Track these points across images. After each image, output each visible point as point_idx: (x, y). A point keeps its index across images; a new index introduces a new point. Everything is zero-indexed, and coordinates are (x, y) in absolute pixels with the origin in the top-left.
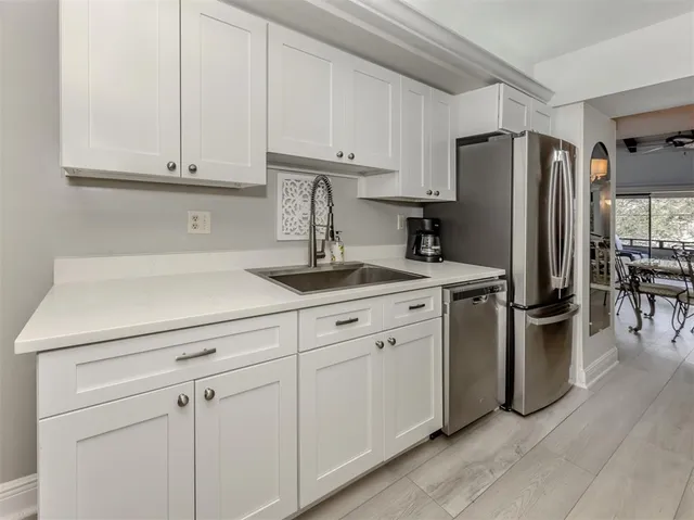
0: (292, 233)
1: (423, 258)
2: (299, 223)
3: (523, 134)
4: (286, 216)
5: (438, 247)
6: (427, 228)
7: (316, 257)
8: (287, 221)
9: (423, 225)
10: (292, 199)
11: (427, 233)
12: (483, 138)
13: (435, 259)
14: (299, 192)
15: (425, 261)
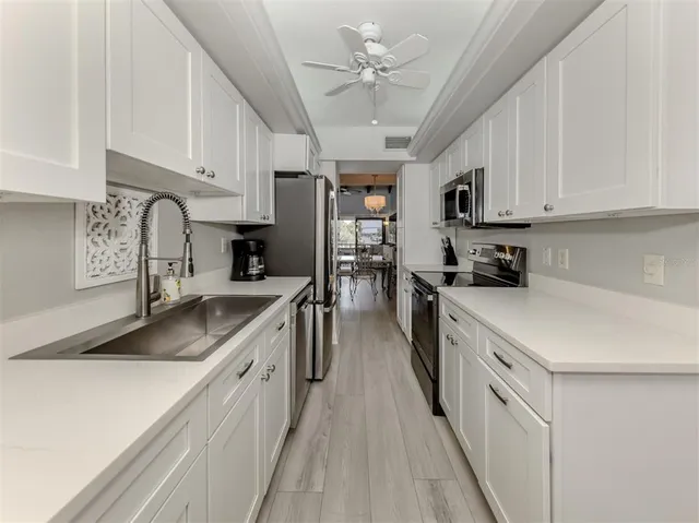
0: (105, 274)
1: (248, 278)
2: (113, 258)
3: (321, 177)
4: (93, 250)
5: (262, 266)
6: (253, 249)
7: (149, 301)
8: (94, 257)
9: (248, 246)
10: (104, 222)
11: (253, 254)
12: (295, 175)
13: (261, 277)
14: (114, 211)
15: (250, 280)
